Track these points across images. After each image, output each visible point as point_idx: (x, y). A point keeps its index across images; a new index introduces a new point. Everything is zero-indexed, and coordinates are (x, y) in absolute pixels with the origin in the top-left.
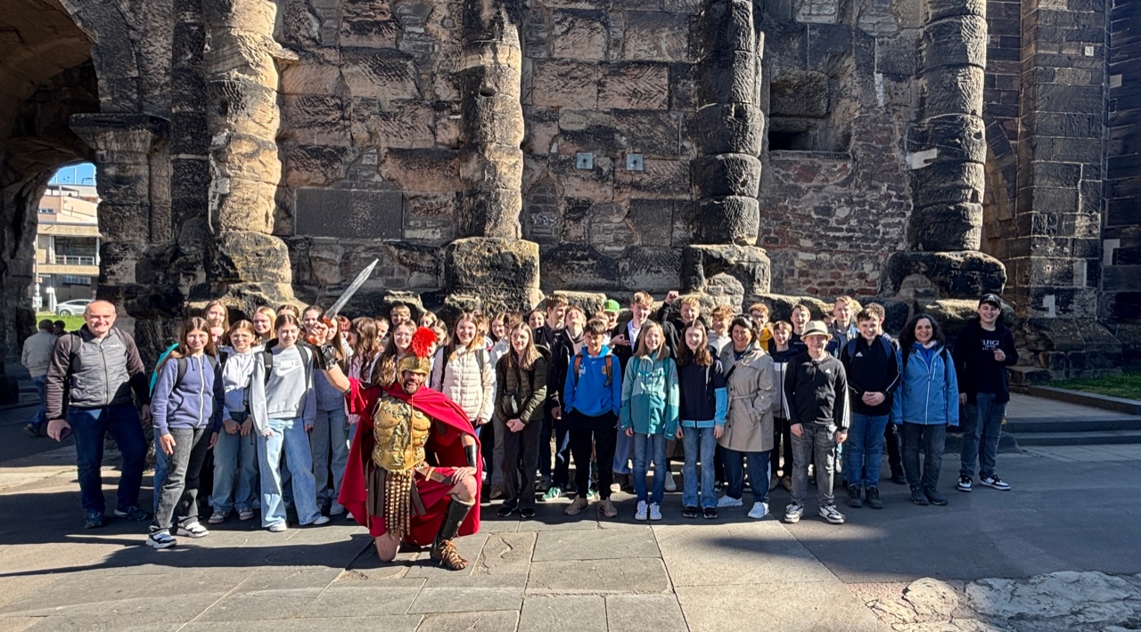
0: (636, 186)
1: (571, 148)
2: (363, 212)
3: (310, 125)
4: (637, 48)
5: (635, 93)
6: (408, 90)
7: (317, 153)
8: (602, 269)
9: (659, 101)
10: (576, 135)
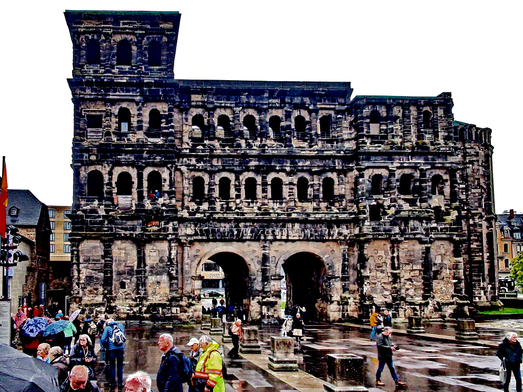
0: (416, 286)
1: (406, 281)
2: (379, 291)
3: (372, 280)
4: (415, 268)
5: (414, 274)
6: (384, 275)
7: (373, 283)
8: (412, 297)
9: (418, 275)
10: (407, 280)
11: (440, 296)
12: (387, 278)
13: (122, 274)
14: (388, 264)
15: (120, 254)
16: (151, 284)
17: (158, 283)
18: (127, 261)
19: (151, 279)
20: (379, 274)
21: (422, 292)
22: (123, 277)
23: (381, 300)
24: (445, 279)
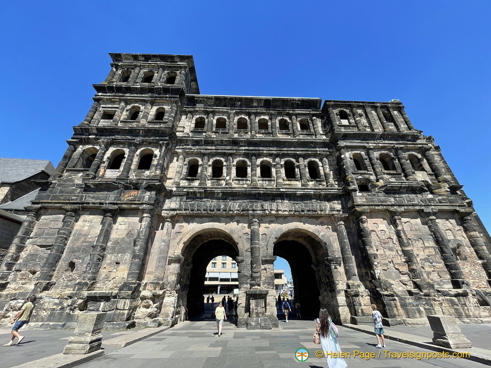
0: (437, 268)
1: (423, 262)
2: (394, 275)
3: (382, 260)
4: (426, 245)
5: (429, 252)
6: (394, 253)
7: (384, 264)
8: (439, 284)
9: (434, 253)
10: (423, 260)
11: (474, 282)
12: (399, 257)
13: (76, 251)
14: (394, 240)
15: (83, 227)
16: (107, 264)
17: (118, 263)
18: (87, 235)
19: (110, 258)
20: (388, 253)
21: (449, 277)
22: (75, 256)
23: (400, 289)
24: (469, 259)
